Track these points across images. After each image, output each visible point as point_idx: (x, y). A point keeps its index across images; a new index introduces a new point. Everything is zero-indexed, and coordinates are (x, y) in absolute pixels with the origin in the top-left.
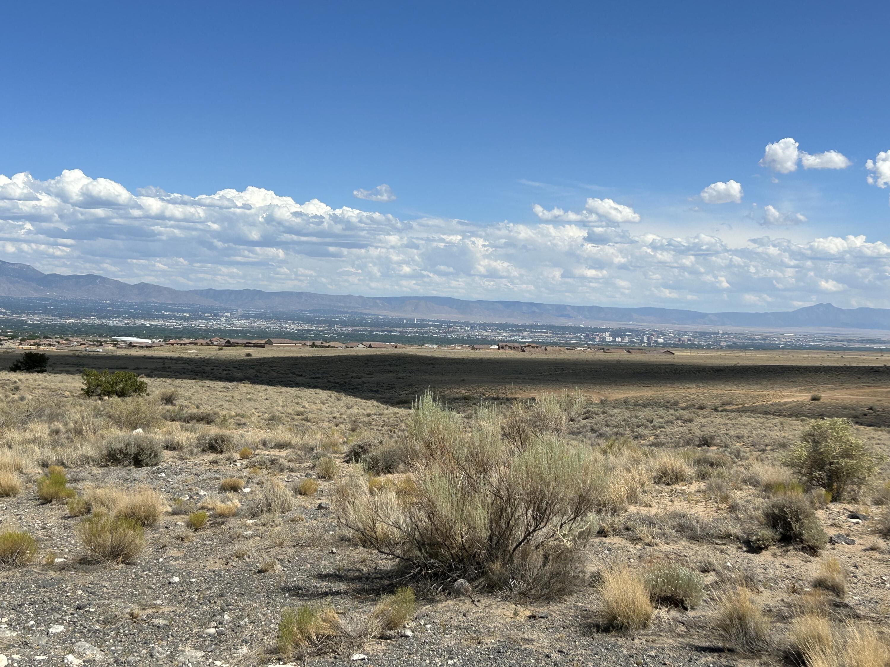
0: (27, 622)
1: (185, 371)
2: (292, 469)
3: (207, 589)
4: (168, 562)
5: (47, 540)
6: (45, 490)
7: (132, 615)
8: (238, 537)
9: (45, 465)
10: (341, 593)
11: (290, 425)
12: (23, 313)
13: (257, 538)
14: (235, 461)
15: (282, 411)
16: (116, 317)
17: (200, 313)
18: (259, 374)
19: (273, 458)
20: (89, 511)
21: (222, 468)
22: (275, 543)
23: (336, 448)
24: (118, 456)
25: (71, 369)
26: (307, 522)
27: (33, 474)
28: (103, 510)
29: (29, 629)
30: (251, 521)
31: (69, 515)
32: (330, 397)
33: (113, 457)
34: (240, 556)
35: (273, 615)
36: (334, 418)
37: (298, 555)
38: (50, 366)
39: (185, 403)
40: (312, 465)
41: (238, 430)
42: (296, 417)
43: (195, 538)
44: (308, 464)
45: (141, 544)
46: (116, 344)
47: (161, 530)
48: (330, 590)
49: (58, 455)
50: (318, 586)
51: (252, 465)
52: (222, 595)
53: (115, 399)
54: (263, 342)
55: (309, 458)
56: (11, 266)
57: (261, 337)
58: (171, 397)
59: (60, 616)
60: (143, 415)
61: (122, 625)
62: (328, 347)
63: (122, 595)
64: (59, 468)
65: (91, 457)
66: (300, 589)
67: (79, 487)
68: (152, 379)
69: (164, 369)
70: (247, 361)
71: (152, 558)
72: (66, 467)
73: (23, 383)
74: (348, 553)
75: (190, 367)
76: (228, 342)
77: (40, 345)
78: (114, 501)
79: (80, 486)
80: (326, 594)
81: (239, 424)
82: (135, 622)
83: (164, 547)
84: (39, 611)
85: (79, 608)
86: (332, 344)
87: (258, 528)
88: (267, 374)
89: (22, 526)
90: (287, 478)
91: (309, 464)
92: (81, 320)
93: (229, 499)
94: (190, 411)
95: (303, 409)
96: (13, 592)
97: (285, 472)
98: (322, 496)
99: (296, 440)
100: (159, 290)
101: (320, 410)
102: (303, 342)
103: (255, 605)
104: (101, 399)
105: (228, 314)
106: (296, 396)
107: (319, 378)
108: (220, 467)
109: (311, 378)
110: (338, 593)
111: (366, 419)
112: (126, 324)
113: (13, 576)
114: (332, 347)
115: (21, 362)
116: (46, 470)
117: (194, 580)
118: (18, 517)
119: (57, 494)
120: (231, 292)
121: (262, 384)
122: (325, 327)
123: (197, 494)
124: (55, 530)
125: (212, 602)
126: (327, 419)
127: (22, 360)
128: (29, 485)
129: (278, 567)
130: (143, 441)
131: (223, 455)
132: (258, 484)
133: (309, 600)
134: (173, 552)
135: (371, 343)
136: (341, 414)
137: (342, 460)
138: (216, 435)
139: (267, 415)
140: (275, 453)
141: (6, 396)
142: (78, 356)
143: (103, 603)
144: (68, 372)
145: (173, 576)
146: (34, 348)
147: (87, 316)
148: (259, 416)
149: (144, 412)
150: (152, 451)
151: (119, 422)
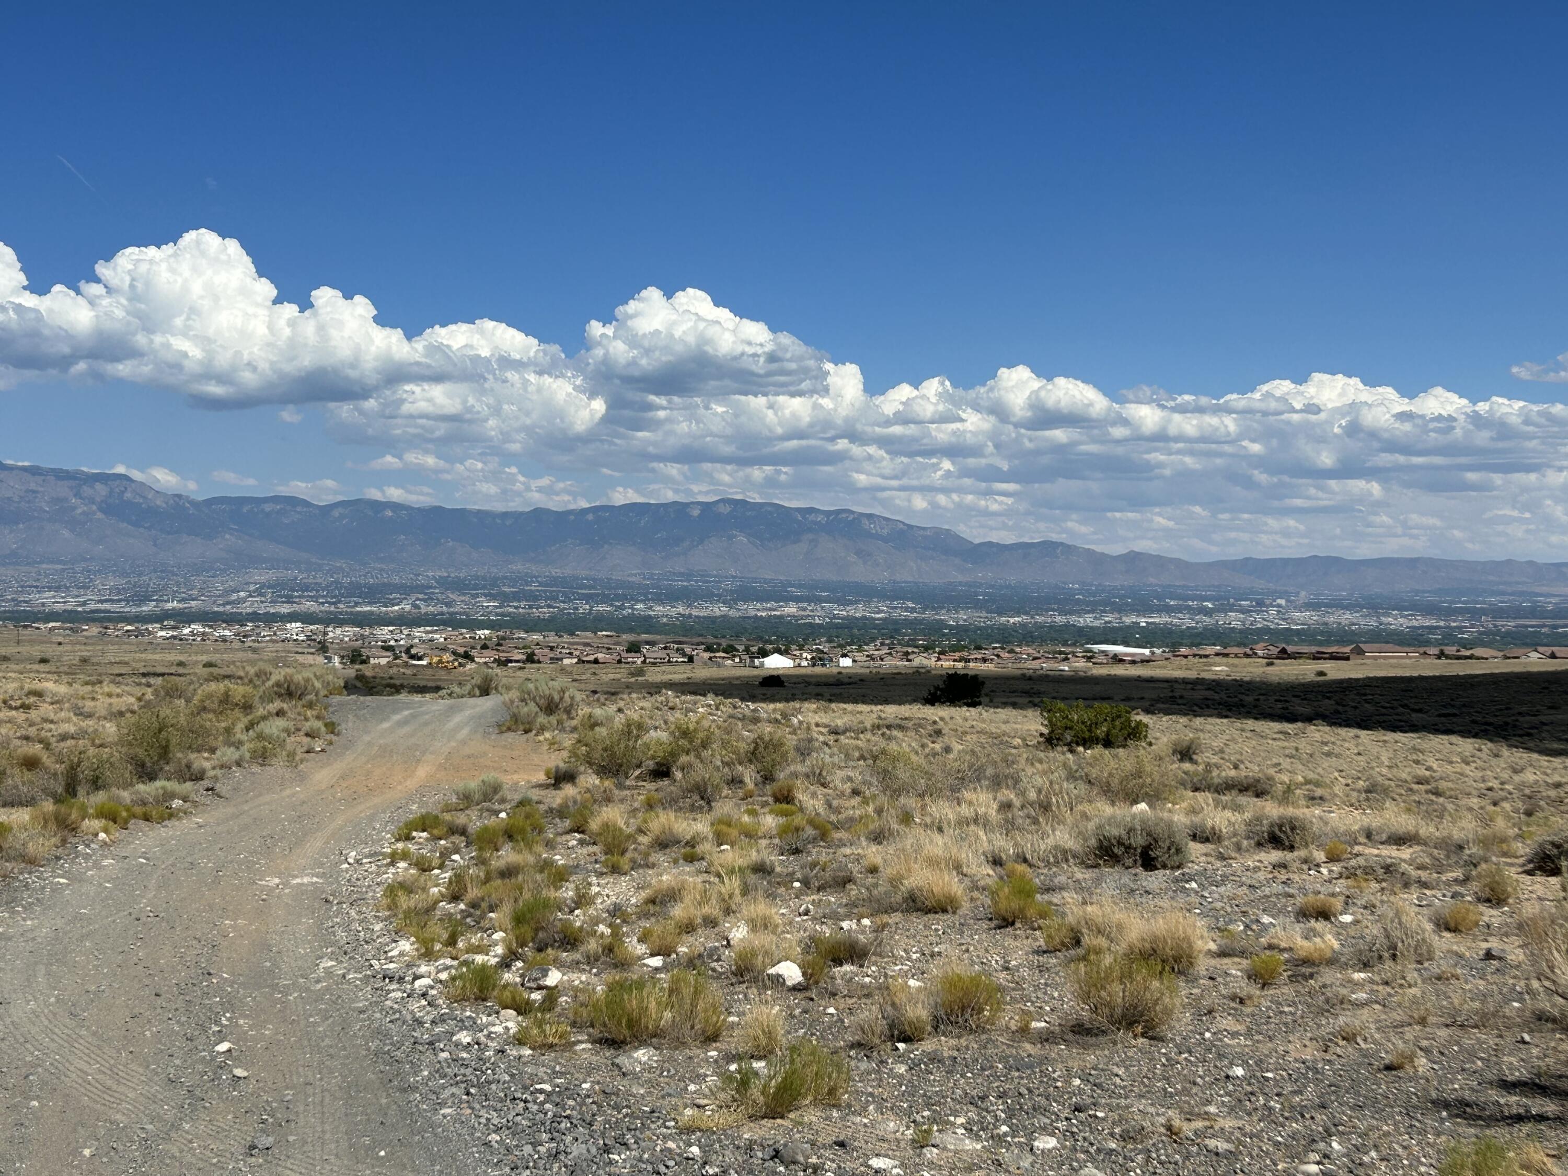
0: (996, 1127)
1: (1210, 702)
2: (1425, 883)
3: (1295, 1093)
4: (1221, 1040)
5: (1014, 989)
6: (1003, 905)
7: (1169, 1128)
8: (1342, 1003)
9: (996, 862)
10: (1548, 1119)
11: (1404, 802)
12: (943, 608)
13: (1377, 1007)
14: (1318, 865)
15: (1390, 776)
16: (1088, 612)
17: (1232, 600)
18: (1340, 708)
19: (1389, 861)
20: (1078, 942)
21: (1296, 877)
22: (1411, 1017)
23: (1504, 846)
24: (1116, 850)
25: (1020, 700)
26: (1466, 982)
27: (979, 876)
28: (1102, 942)
29: (999, 1140)
30: (1362, 975)
31: (1045, 948)
32: (1480, 750)
33: (1107, 851)
34: (1349, 1038)
35: (1423, 1149)
36: (1490, 789)
37: (1458, 1043)
38: (987, 695)
39: (1215, 759)
40: (1461, 877)
41: (1313, 809)
42: (1415, 787)
43: (1264, 999)
44: (1454, 875)
45: (1174, 1005)
46: (1090, 657)
47: (1202, 981)
48: (1527, 1111)
49: (1016, 845)
50: (1502, 1101)
51: (1350, 874)
52: (1323, 1106)
53: (1098, 750)
54: (1347, 650)
55: (1457, 863)
56: (922, 532)
57: (1342, 642)
58: (1189, 748)
59: (1048, 1121)
60: (1148, 780)
61: (1154, 1145)
62: (1471, 657)
63: (1148, 1092)
64: (1021, 868)
65: (1071, 851)
66: (1468, 1105)
67: (1055, 901)
68: (1155, 718)
69: (1172, 700)
70: (1318, 685)
71: (1191, 1031)
72: (1031, 866)
73: (946, 723)
74: (1553, 1044)
75: (1217, 697)
76: (1284, 651)
77: (968, 661)
78: (1120, 927)
79: (1056, 898)
80: (1519, 1119)
81: (1313, 798)
82: (1175, 1141)
83: (1210, 1012)
84: (1014, 1110)
85: (1078, 1109)
86: (1478, 652)
87: (1375, 987)
88: (1356, 708)
89: (973, 963)
90: (1418, 899)
91: (1458, 874)
92: (1033, 618)
93: (1316, 934)
94: (1224, 774)
95: (1427, 773)
96: (969, 1075)
97: (1413, 888)
98: (1491, 935)
99: (1427, 830)
100: (1160, 562)
101: (1462, 774)
102: (1422, 650)
103: (1385, 1128)
104: (1072, 751)
105: (1282, 602)
106: (1414, 748)
107: (1455, 715)
108: (1291, 876)
109: (1440, 716)
110: (1541, 1118)
111: (1553, 793)
112: (1106, 622)
113: (967, 1048)
114: (1478, 658)
115: (941, 690)
116: (998, 869)
117: (1270, 1075)
118: (964, 948)
119: (1022, 910)
120: (1286, 562)
121: (1348, 725)
122: (1462, 621)
123: (1258, 921)
124: (1025, 972)
125: (1307, 1116)
126: (1475, 792)
127: (942, 686)
128: (976, 894)
129: (1422, 1062)
130: (1157, 825)
131: (1296, 853)
132: (1365, 908)
133: (1488, 1126)
134: (1227, 1023)
135: (1555, 649)
136: (1502, 783)
137: (1520, 870)
138: (1280, 818)
139: (1361, 782)
140: (1390, 852)
141: (923, 746)
142: (1030, 678)
143: (1118, 1104)
144: (1015, 705)
145: (1232, 1064)
146: (960, 665)
147: (1041, 611)
148: (1347, 785)
149: (1151, 775)
150: (1172, 843)
151: (1110, 792)
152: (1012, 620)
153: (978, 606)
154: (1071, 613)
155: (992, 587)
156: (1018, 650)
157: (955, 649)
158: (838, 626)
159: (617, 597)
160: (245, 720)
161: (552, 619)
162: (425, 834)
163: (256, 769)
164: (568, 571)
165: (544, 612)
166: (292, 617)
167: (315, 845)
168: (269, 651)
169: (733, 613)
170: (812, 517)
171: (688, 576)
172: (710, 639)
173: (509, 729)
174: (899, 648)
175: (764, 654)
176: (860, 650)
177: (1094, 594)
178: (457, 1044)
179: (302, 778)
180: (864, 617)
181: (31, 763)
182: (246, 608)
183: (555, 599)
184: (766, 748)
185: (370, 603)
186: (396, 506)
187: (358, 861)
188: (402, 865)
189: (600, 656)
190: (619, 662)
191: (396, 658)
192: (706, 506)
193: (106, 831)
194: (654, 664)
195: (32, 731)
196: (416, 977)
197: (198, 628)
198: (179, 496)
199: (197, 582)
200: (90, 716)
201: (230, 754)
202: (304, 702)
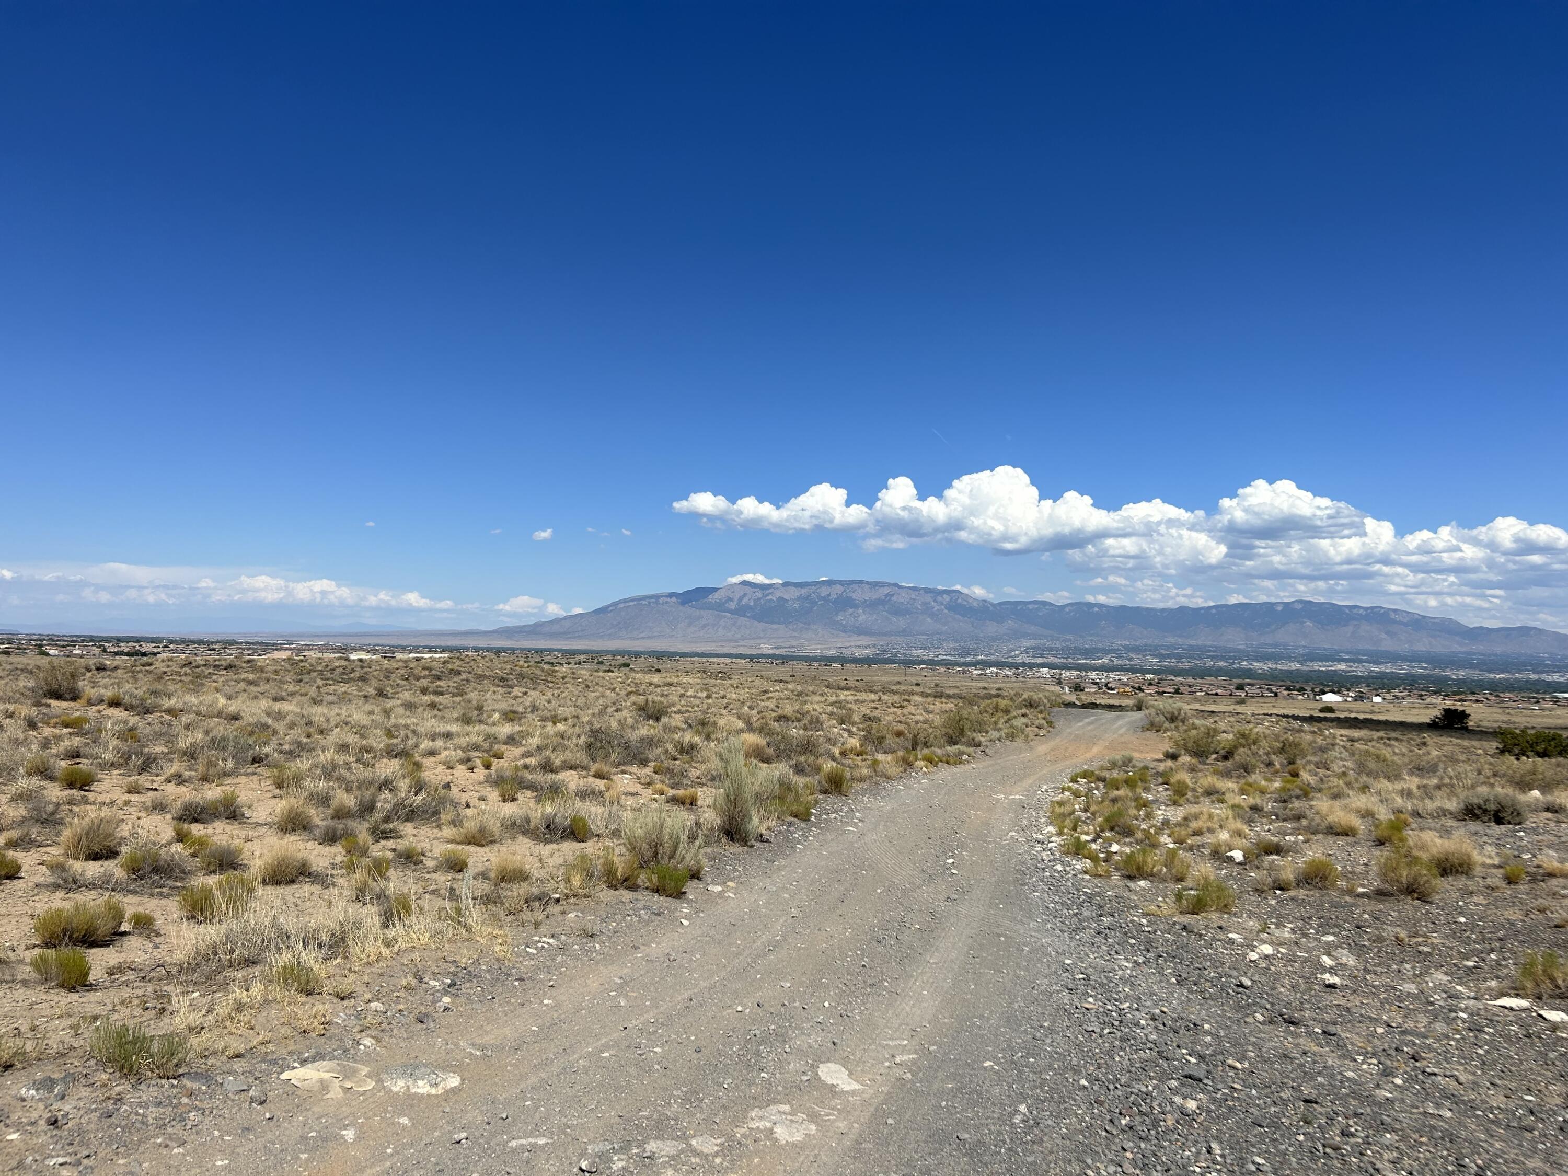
3: (1490, 932)
4: (1466, 906)
6: (1385, 834)
9: (1397, 813)
24: (1476, 811)
27: (1381, 820)
33: (1471, 812)
34: (1544, 911)
43: (1507, 890)
45: (1444, 888)
47: (1475, 879)
52: (1502, 940)
56: (1432, 621)
60: (1541, 777)
64: (1409, 817)
65: (1448, 810)
72: (1417, 816)
83: (1471, 893)
92: (1513, 675)
96: (1308, 907)
104: (1518, 759)
113: (1313, 896)
115: (1439, 718)
116: (1396, 817)
117: (1482, 924)
119: (1392, 838)
125: (1488, 943)
127: (1439, 716)
128: (1373, 828)
130: (1504, 798)
134: (1477, 899)
143: (1381, 927)
145: (1463, 917)
147: (1521, 671)
149: (1543, 773)
150: (1515, 809)
151: (1512, 782)
152: (1498, 676)
153: (1472, 666)
154: (1542, 672)
155: (1483, 655)
156: (1502, 695)
157: (1455, 693)
158: (1373, 677)
159: (1230, 658)
160: (1006, 718)
161: (1191, 669)
162: (1085, 780)
163: (1008, 743)
164: (1200, 643)
165: (1187, 665)
166: (1043, 665)
167: (1029, 781)
168: (1031, 683)
169: (1304, 668)
170: (1355, 611)
171: (1275, 646)
172: (1289, 683)
173: (1148, 729)
174: (1416, 692)
175: (1324, 693)
176: (1388, 692)
177: (1560, 661)
178: (1055, 871)
179: (1031, 748)
180: (1392, 673)
181: (899, 734)
182: (1019, 660)
183: (1193, 658)
184: (1290, 746)
185: (1086, 659)
186: (1100, 606)
187: (1046, 791)
188: (1067, 793)
189: (1219, 691)
190: (1231, 695)
191: (1100, 689)
192: (1286, 605)
193: (926, 768)
194: (1252, 697)
195: (903, 719)
196: (1050, 842)
197: (994, 670)
198: (985, 601)
199: (994, 645)
200: (931, 712)
201: (994, 734)
202: (1038, 710)
